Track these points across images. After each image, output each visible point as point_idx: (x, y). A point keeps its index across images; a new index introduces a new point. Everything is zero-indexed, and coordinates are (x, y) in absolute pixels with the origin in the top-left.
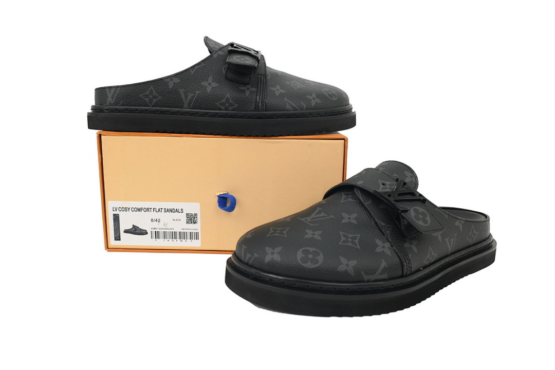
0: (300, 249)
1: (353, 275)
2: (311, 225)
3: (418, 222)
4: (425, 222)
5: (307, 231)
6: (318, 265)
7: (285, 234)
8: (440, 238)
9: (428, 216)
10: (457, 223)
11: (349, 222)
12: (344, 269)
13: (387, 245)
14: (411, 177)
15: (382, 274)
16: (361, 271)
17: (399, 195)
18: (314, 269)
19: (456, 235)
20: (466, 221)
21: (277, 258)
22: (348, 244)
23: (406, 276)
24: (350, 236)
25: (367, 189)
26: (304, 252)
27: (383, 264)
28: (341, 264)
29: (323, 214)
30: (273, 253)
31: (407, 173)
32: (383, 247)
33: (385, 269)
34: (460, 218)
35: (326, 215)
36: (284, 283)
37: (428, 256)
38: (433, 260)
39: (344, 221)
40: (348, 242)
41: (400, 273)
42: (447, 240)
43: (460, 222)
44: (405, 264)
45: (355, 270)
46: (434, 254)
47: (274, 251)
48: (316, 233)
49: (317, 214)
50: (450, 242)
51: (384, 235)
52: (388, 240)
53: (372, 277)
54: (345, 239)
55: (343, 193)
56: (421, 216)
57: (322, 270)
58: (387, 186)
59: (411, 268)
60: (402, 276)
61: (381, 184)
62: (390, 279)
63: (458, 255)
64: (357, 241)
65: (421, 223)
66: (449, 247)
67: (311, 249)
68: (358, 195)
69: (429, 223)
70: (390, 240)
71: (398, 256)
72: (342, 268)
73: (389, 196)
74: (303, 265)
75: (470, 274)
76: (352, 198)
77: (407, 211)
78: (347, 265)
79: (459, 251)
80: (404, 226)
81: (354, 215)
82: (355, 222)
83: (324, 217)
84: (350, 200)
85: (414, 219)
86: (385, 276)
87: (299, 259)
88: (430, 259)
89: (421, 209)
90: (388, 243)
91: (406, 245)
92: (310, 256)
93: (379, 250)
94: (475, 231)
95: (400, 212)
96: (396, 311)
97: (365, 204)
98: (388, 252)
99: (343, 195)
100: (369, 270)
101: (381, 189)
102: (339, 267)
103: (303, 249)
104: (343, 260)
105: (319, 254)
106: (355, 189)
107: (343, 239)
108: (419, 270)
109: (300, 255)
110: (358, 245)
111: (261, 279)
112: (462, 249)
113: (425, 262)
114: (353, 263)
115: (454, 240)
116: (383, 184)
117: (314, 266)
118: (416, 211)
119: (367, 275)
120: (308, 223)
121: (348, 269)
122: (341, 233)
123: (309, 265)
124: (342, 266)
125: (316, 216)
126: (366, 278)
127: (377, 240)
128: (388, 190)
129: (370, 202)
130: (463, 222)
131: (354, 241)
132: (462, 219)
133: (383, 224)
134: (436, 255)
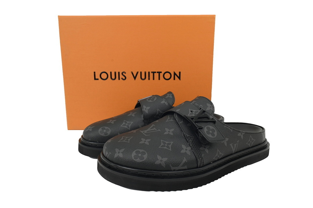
0: (134, 150)
1: (165, 167)
2: (146, 135)
3: (208, 135)
4: (213, 135)
5: (142, 139)
6: (143, 160)
7: (129, 141)
8: (226, 144)
9: (216, 131)
10: (239, 134)
11: (169, 134)
12: (159, 163)
13: (189, 148)
14: (211, 107)
15: (184, 166)
16: (169, 164)
17: (199, 118)
18: (141, 162)
19: (238, 141)
20: (246, 133)
21: (121, 155)
22: (164, 148)
23: (200, 167)
24: (167, 142)
25: (181, 114)
26: (136, 152)
27: (185, 160)
28: (158, 160)
29: (154, 129)
30: (119, 152)
31: (208, 105)
32: (186, 150)
33: (185, 164)
34: (241, 131)
35: (156, 129)
36: (124, 170)
37: (217, 155)
38: (220, 157)
39: (165, 133)
40: (165, 146)
41: (195, 166)
42: (231, 145)
43: (241, 134)
44: (199, 160)
45: (166, 164)
46: (221, 154)
47: (120, 151)
48: (147, 140)
49: (151, 128)
50: (234, 146)
51: (188, 142)
52: (190, 145)
53: (177, 168)
54: (163, 144)
55: (169, 116)
56: (211, 132)
57: (146, 163)
58: (193, 113)
59: (203, 162)
60: (197, 167)
61: (190, 111)
62: (188, 169)
63: (239, 154)
64: (170, 146)
65: (210, 136)
66: (233, 149)
67: (141, 151)
68: (176, 118)
69: (216, 136)
70: (191, 146)
71: (195, 155)
72: (158, 162)
73: (192, 119)
74: (135, 160)
75: (248, 165)
76: (173, 119)
77: (202, 128)
78: (161, 161)
79: (241, 151)
80: (201, 137)
81: (172, 130)
82: (172, 134)
83: (155, 130)
84: (172, 120)
85: (206, 133)
86: (186, 167)
87: (133, 156)
88: (218, 156)
89: (211, 127)
90: (190, 147)
91: (201, 149)
92: (140, 155)
93: (183, 151)
94: (252, 139)
95: (198, 129)
96: (192, 188)
97: (179, 123)
98: (189, 153)
99: (169, 117)
100: (175, 164)
101: (189, 115)
102: (156, 162)
103: (137, 150)
104: (159, 157)
105: (145, 154)
106: (174, 114)
107: (162, 144)
108: (210, 164)
109: (134, 154)
110: (170, 149)
111: (112, 167)
112: (243, 150)
113: (214, 158)
114: (165, 159)
115: (237, 145)
116: (191, 112)
117: (141, 161)
118: (208, 128)
119: (173, 167)
120: (145, 134)
121: (161, 163)
122: (162, 141)
123: (138, 160)
124: (158, 161)
125: (150, 130)
126: (173, 168)
127: (183, 145)
128: (194, 115)
129: (182, 122)
130: (244, 133)
131: (169, 146)
132: (243, 132)
133: (188, 136)
134: (223, 154)
